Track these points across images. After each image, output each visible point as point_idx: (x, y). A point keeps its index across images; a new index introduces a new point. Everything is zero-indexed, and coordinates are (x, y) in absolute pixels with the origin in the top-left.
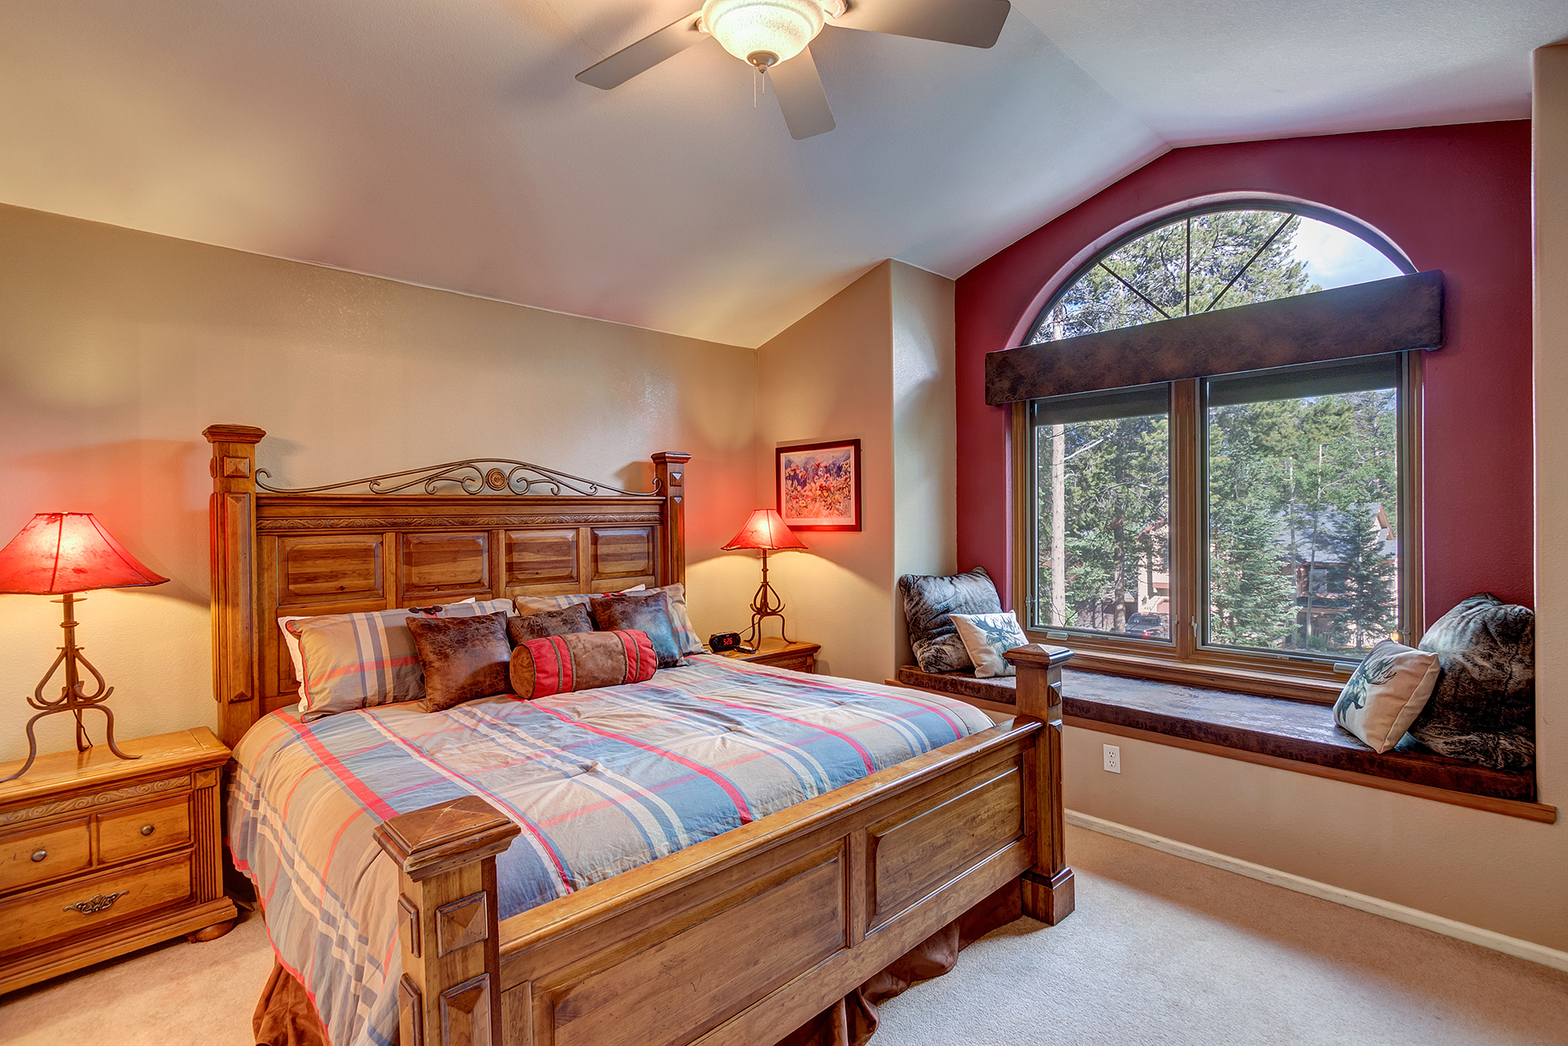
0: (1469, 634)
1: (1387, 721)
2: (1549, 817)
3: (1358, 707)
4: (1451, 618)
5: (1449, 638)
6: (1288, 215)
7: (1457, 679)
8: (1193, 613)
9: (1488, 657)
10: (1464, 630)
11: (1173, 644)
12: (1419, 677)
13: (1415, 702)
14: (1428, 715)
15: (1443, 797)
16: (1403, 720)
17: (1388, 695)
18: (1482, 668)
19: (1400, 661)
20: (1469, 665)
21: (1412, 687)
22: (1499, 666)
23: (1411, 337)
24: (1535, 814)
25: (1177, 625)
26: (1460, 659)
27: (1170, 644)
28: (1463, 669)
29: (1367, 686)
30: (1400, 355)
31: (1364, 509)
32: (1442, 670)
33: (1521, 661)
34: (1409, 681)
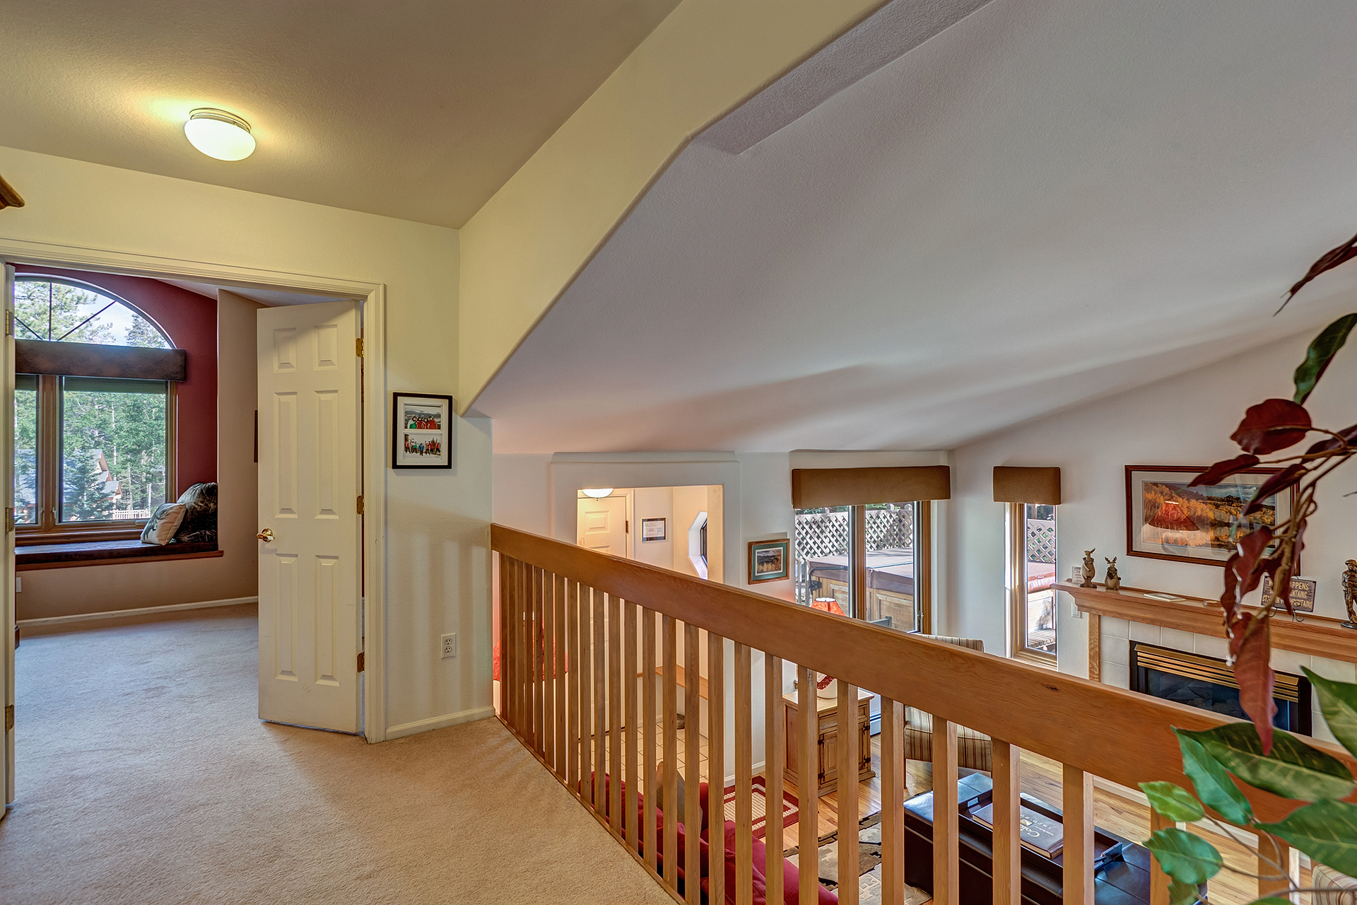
0: (196, 494)
1: (167, 532)
2: (221, 554)
3: (154, 530)
4: (190, 490)
5: (189, 497)
6: (113, 301)
7: (192, 512)
8: (54, 505)
9: (202, 502)
10: (195, 493)
11: (39, 524)
12: (179, 513)
13: (178, 523)
14: (182, 529)
15: (187, 557)
16: (172, 532)
17: (167, 522)
18: (201, 506)
19: (171, 508)
20: (196, 506)
21: (176, 517)
22: (206, 505)
23: (173, 376)
24: (217, 555)
25: (42, 514)
26: (194, 504)
27: (37, 525)
28: (195, 508)
29: (158, 521)
30: (167, 382)
31: (88, 455)
32: (187, 510)
33: (213, 502)
34: (175, 515)
